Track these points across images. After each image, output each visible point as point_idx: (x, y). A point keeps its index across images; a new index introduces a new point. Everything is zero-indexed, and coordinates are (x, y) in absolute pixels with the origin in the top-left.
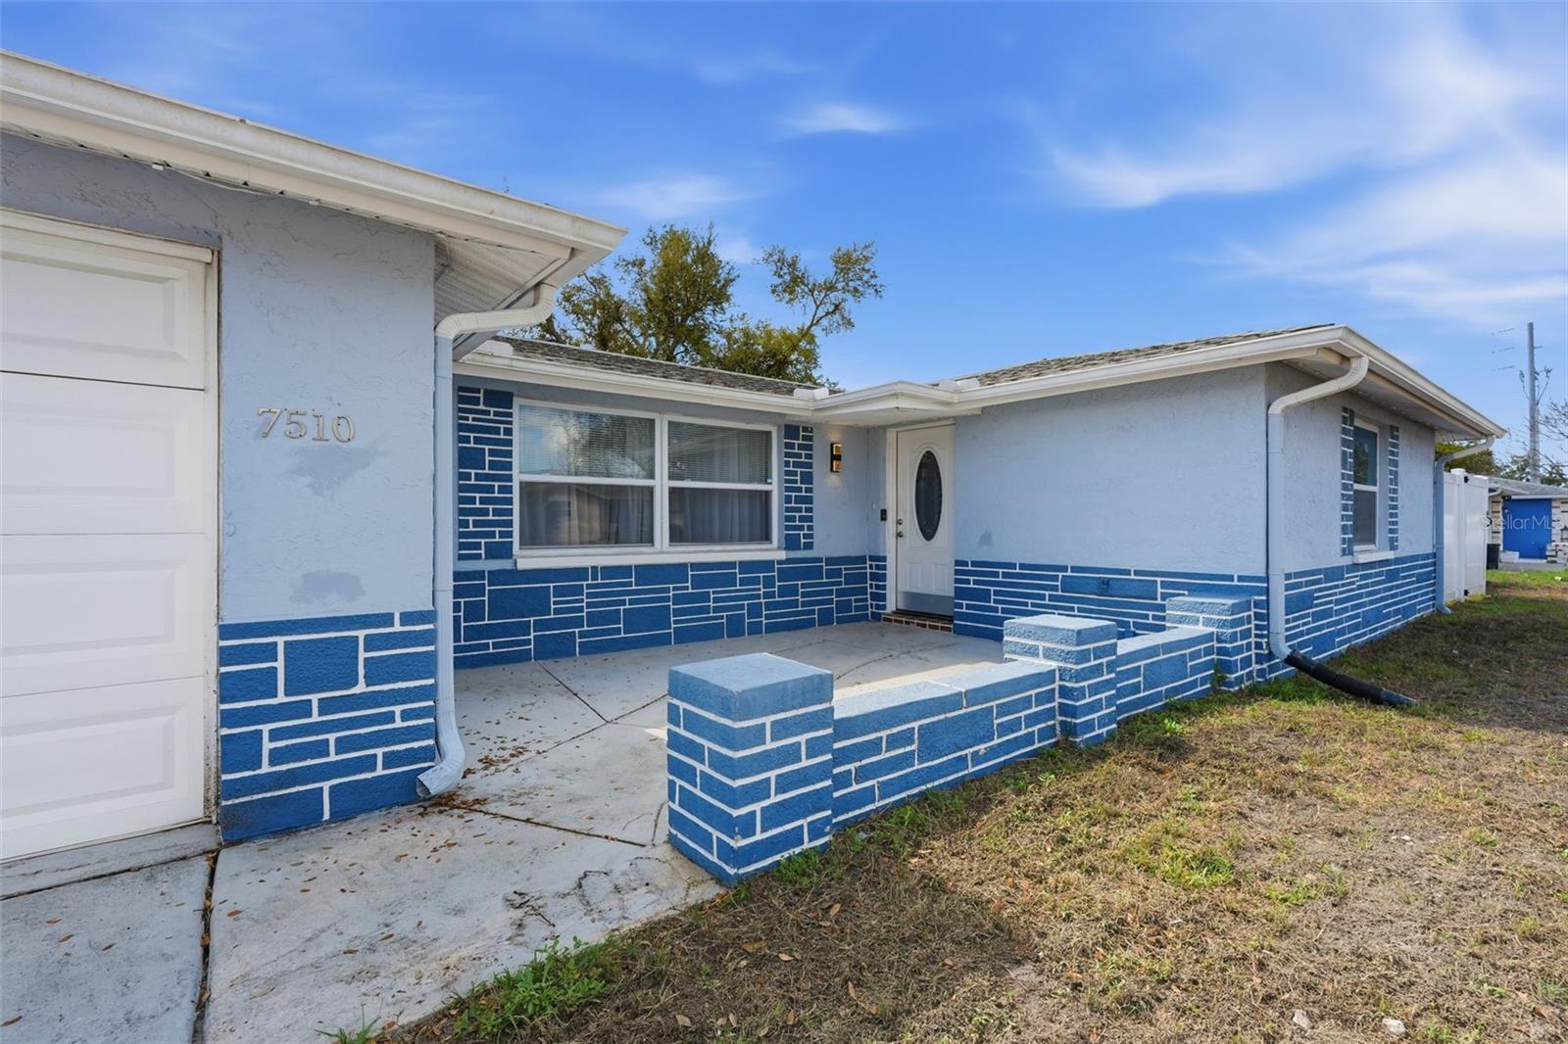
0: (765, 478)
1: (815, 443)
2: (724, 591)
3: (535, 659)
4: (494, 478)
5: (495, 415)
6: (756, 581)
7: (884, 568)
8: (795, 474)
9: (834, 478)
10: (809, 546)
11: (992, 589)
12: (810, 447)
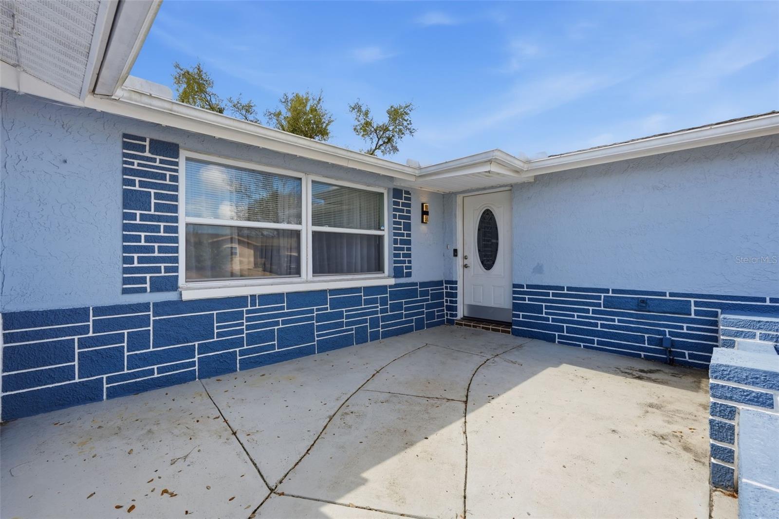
0: (379, 226)
1: (413, 202)
2: (354, 310)
3: (199, 379)
4: (159, 219)
5: (160, 163)
6: (374, 301)
7: (456, 288)
8: (399, 223)
9: (423, 227)
10: (409, 275)
11: (544, 304)
12: (409, 205)
